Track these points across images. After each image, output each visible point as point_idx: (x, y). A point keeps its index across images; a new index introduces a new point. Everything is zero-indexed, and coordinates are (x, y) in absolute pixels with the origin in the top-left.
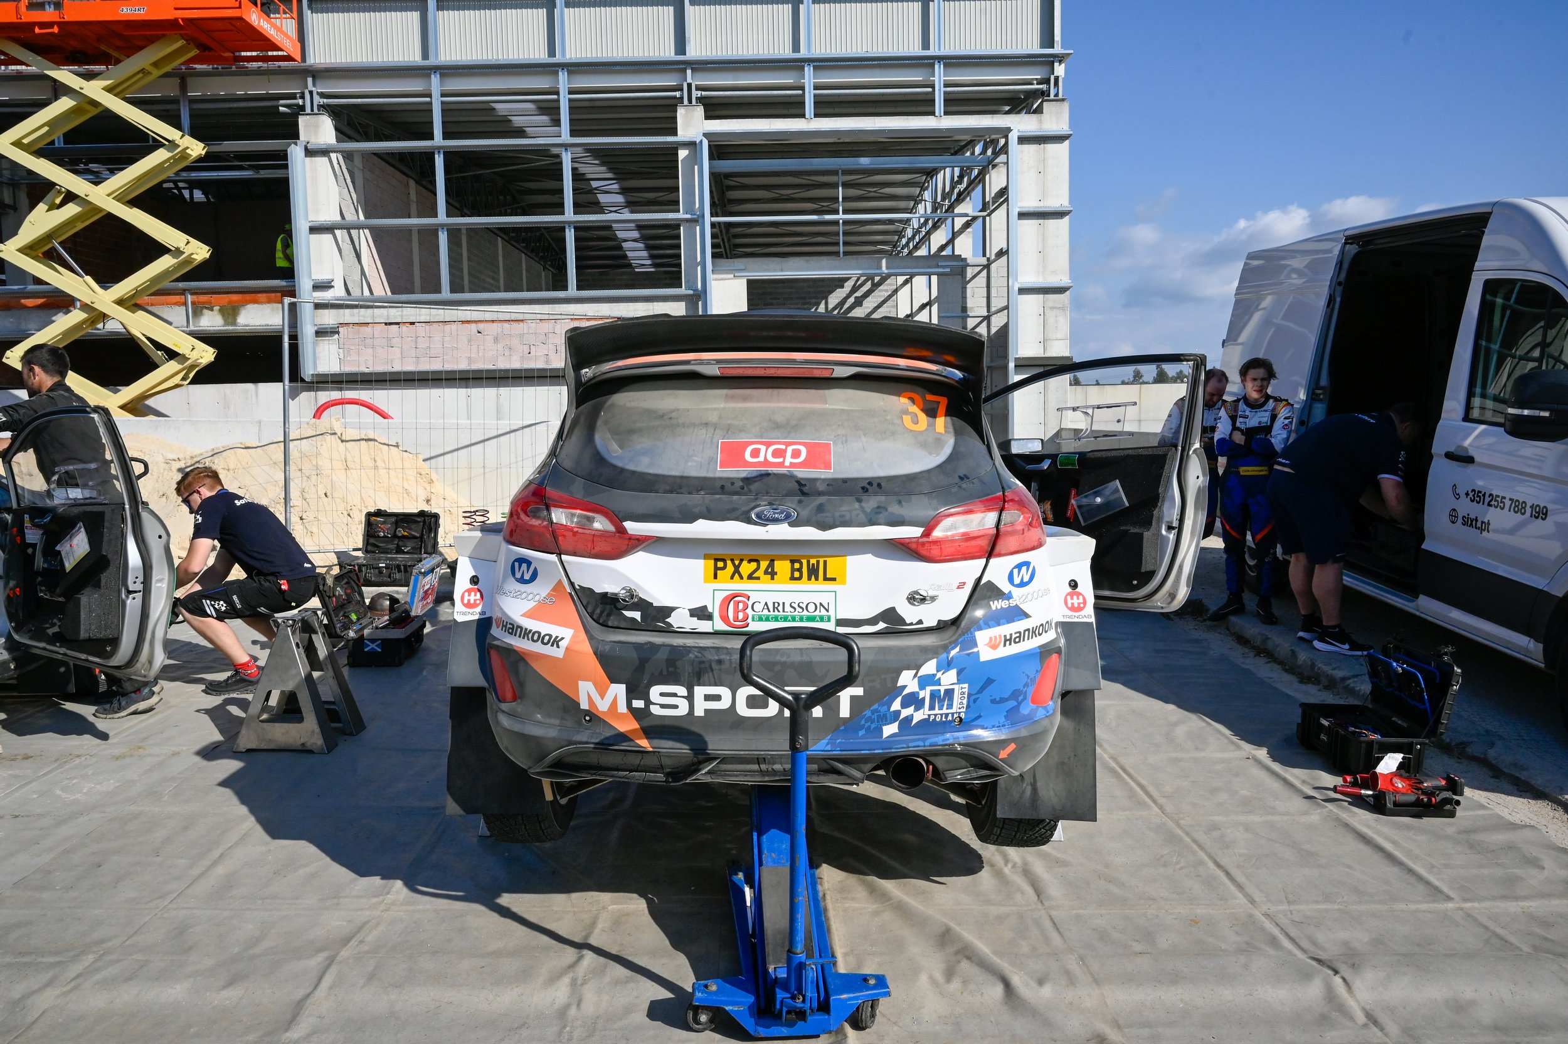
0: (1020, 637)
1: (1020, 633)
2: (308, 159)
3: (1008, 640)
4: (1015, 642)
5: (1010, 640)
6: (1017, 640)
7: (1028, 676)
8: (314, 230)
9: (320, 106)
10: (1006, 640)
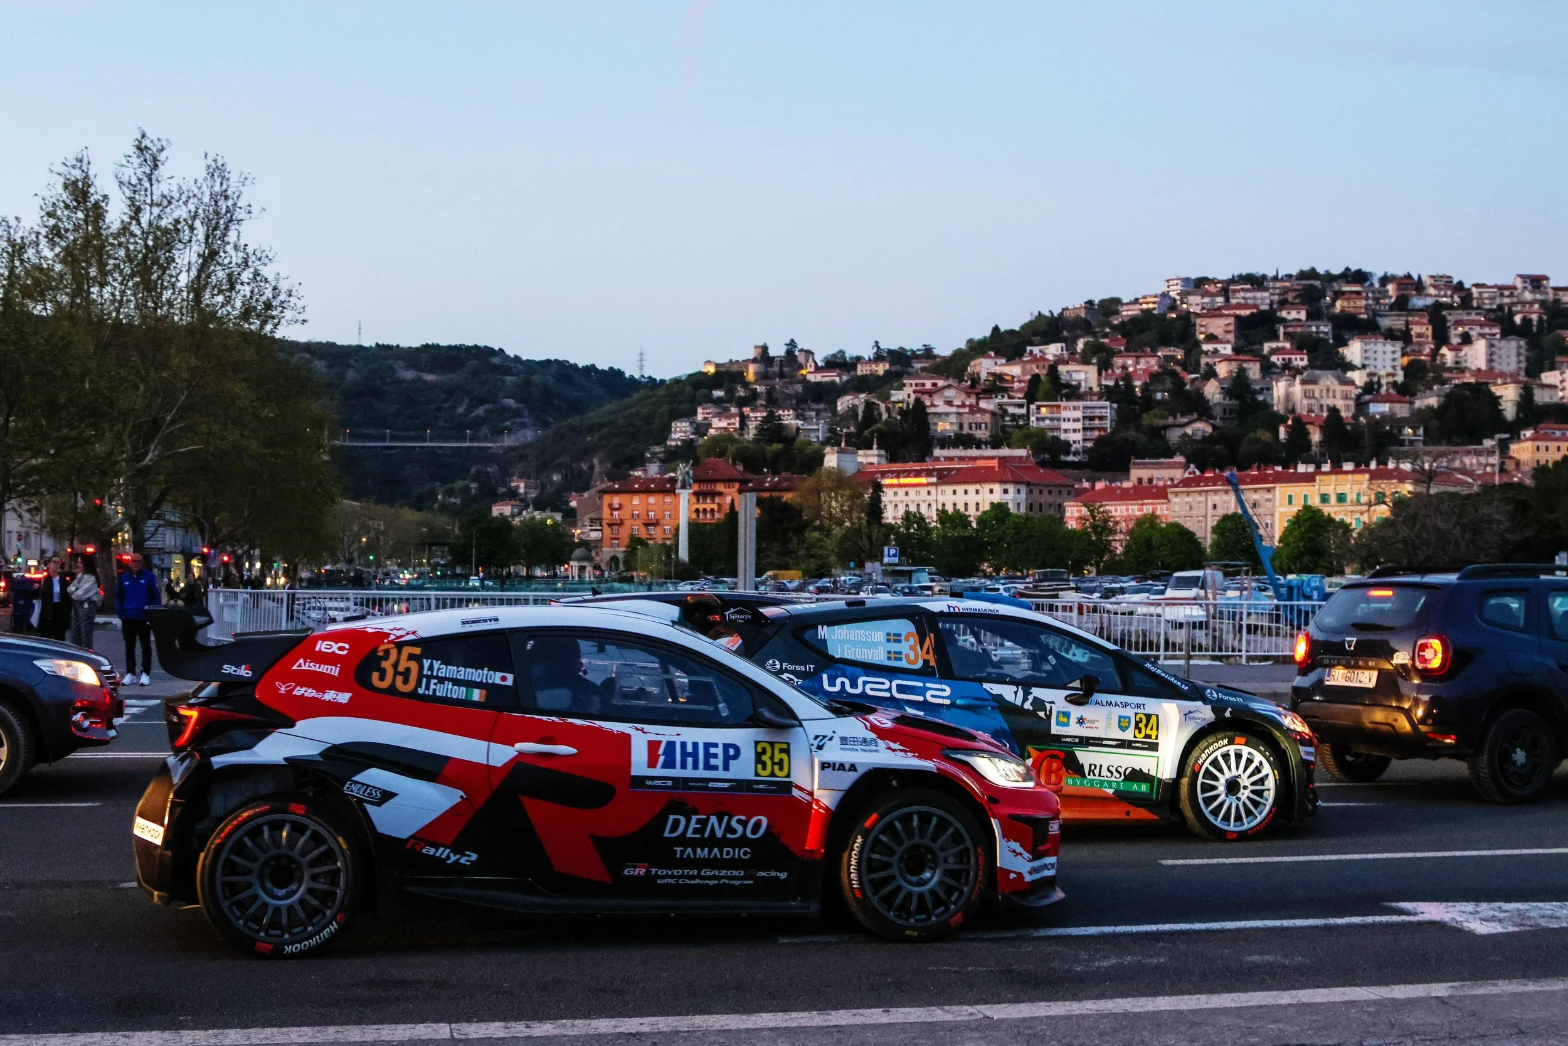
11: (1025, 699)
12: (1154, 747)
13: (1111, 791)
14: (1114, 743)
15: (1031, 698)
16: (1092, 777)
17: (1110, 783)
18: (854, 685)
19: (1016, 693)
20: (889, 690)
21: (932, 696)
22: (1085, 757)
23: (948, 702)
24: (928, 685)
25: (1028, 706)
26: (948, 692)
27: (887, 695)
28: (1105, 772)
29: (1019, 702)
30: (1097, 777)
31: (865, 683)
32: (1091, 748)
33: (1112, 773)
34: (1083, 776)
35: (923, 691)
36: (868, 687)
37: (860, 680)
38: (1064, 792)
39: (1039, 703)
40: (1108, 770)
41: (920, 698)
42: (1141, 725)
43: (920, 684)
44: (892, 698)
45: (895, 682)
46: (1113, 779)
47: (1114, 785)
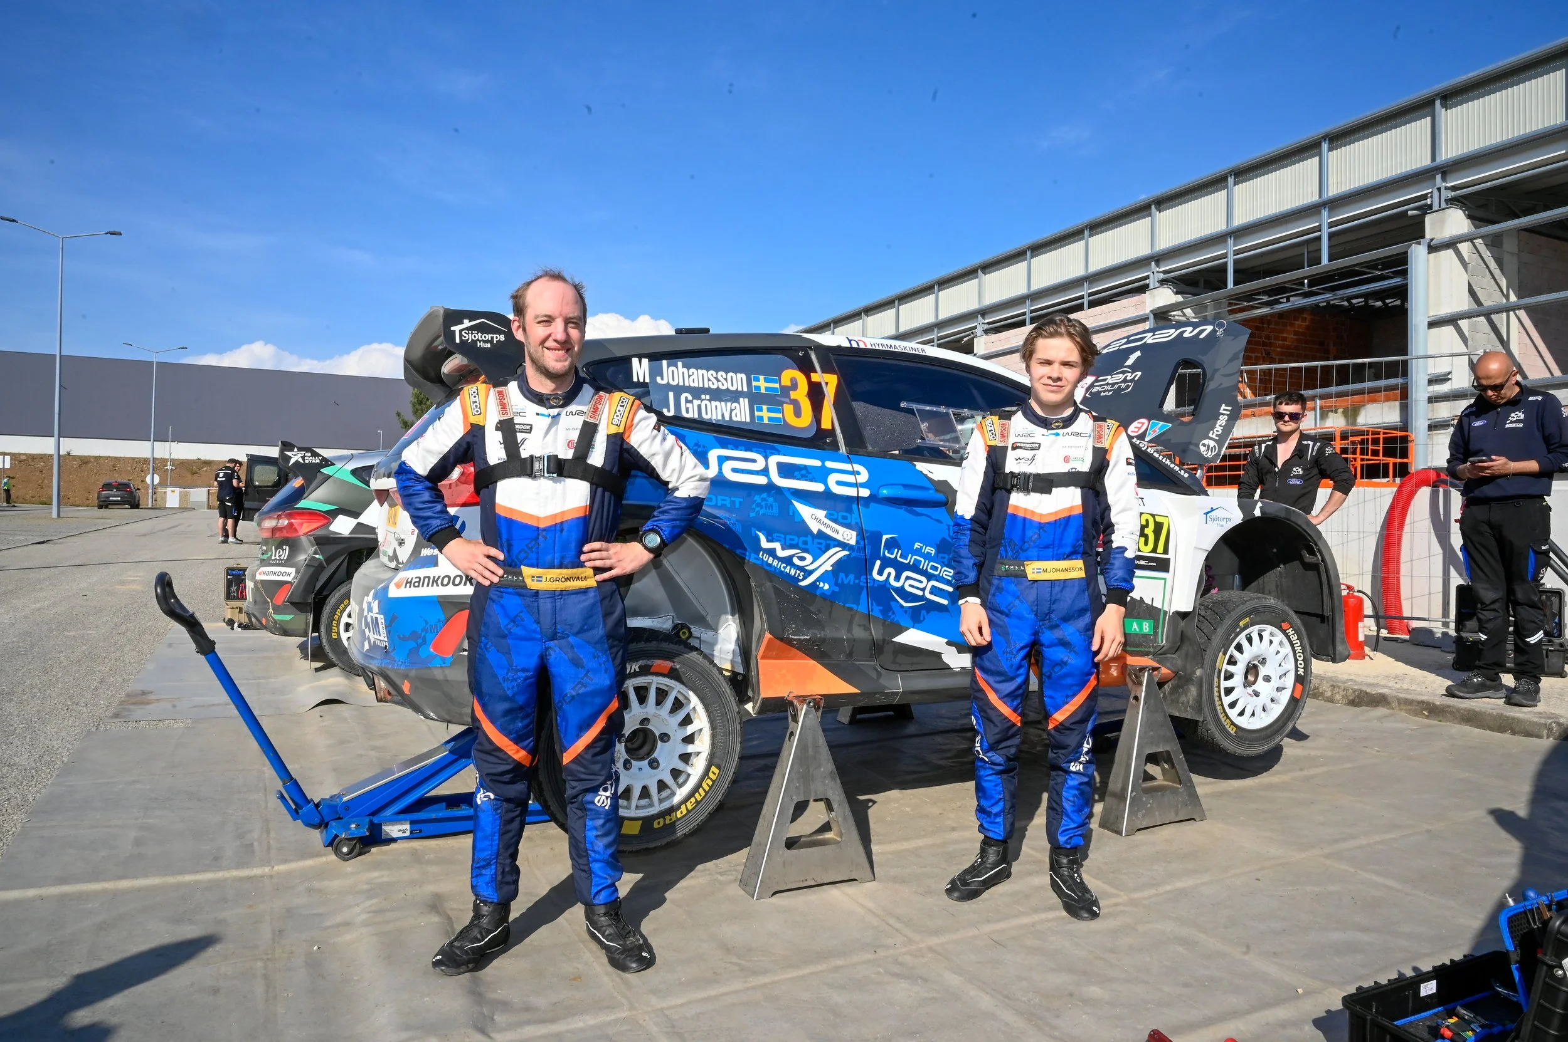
0: (419, 582)
1: (420, 578)
2: (1432, 255)
3: (409, 583)
4: (415, 586)
5: (410, 583)
6: (417, 584)
7: (426, 623)
8: (1432, 324)
9: (1447, 201)
10: (407, 583)
12: (1163, 565)
20: (765, 472)
21: (839, 483)
23: (865, 493)
24: (829, 464)
26: (864, 476)
27: (762, 480)
31: (722, 460)
35: (821, 475)
36: (727, 467)
37: (713, 455)
41: (819, 487)
42: (1146, 531)
43: (817, 463)
44: (771, 487)
45: (774, 459)
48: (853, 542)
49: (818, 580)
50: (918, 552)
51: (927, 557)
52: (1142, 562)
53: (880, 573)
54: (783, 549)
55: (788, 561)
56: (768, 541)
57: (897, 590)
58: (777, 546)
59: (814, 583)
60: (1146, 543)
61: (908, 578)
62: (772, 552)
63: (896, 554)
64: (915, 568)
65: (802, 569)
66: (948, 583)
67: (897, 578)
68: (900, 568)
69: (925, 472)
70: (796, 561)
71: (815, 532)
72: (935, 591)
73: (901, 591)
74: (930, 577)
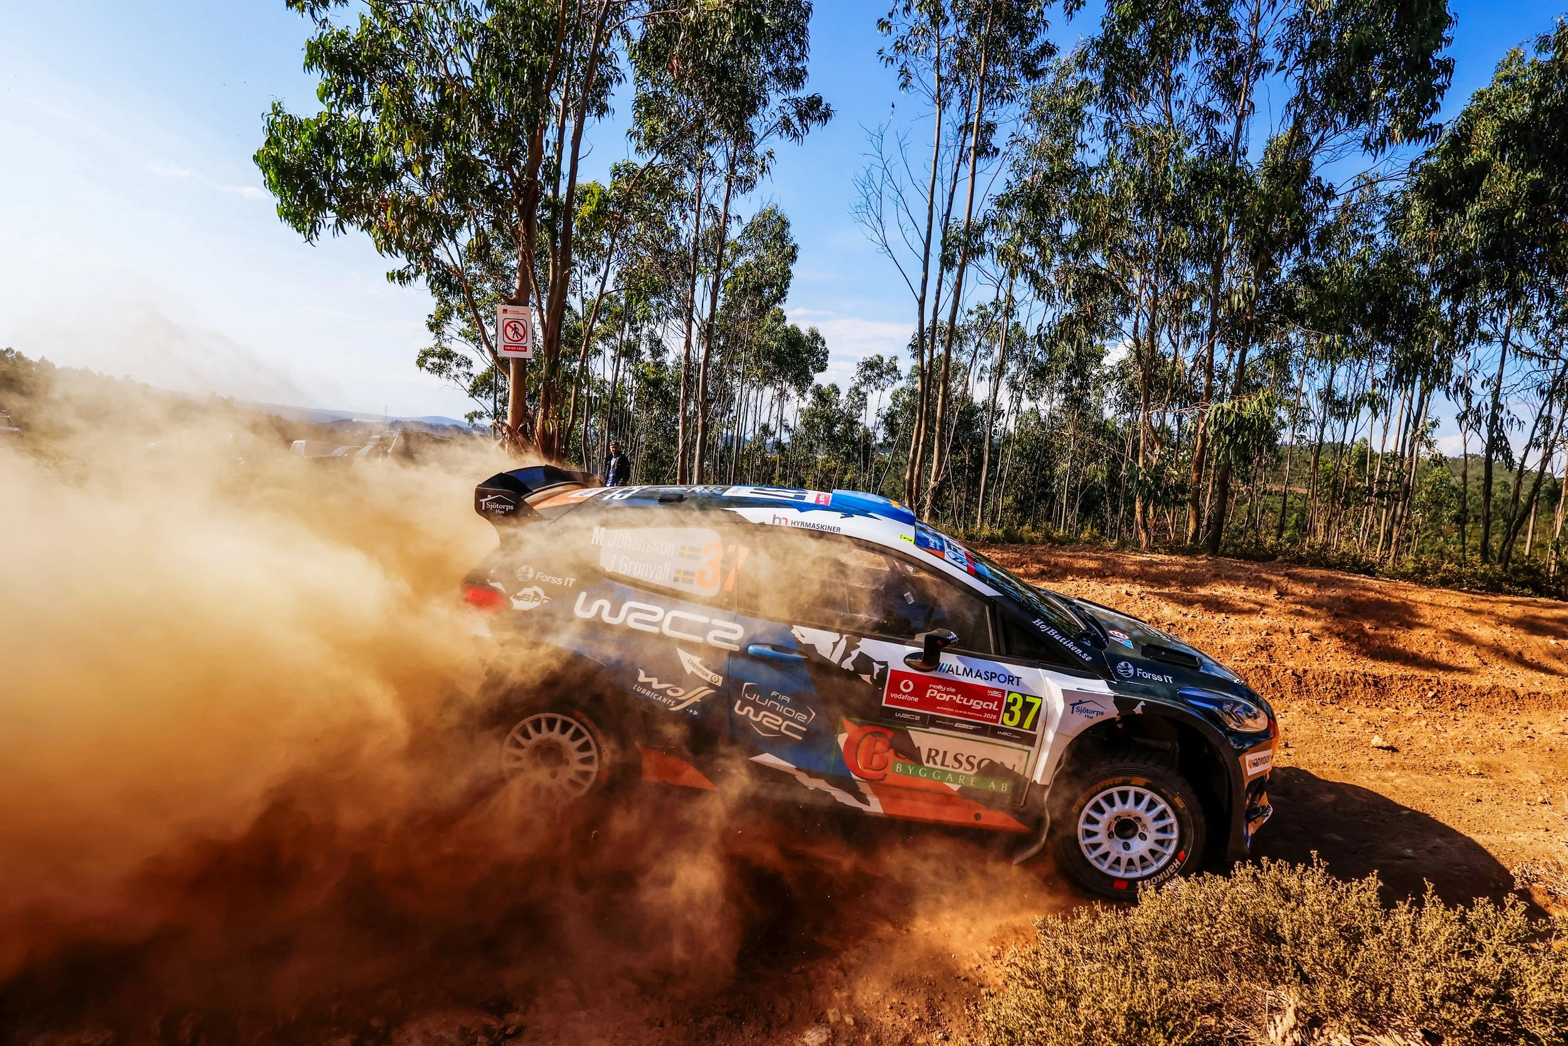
11: (846, 655)
12: (1029, 740)
13: (955, 787)
14: (971, 727)
15: (855, 654)
16: (931, 765)
17: (956, 776)
18: (615, 612)
19: (835, 644)
20: (661, 623)
21: (716, 638)
22: (922, 739)
24: (716, 622)
25: (847, 664)
26: (740, 634)
27: (655, 630)
28: (949, 760)
29: (835, 659)
30: (939, 767)
31: (630, 610)
32: (931, 729)
33: (960, 763)
34: (920, 763)
36: (633, 616)
37: (628, 606)
38: (887, 781)
39: (865, 662)
40: (956, 759)
41: (699, 640)
42: (1013, 708)
43: (704, 620)
44: (661, 636)
46: (961, 770)
47: (961, 780)
48: (719, 684)
49: (688, 707)
50: (775, 698)
51: (783, 703)
52: (1005, 734)
53: (741, 709)
54: (659, 683)
55: (662, 692)
56: (647, 676)
57: (755, 723)
58: (654, 681)
59: (684, 709)
60: (1011, 719)
61: (765, 716)
62: (648, 686)
63: (755, 697)
64: (772, 709)
65: (673, 698)
66: (801, 724)
67: (756, 715)
68: (758, 709)
69: (798, 635)
70: (669, 692)
71: (689, 672)
72: (788, 728)
73: (759, 724)
74: (785, 718)
